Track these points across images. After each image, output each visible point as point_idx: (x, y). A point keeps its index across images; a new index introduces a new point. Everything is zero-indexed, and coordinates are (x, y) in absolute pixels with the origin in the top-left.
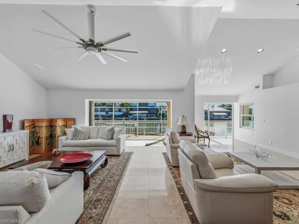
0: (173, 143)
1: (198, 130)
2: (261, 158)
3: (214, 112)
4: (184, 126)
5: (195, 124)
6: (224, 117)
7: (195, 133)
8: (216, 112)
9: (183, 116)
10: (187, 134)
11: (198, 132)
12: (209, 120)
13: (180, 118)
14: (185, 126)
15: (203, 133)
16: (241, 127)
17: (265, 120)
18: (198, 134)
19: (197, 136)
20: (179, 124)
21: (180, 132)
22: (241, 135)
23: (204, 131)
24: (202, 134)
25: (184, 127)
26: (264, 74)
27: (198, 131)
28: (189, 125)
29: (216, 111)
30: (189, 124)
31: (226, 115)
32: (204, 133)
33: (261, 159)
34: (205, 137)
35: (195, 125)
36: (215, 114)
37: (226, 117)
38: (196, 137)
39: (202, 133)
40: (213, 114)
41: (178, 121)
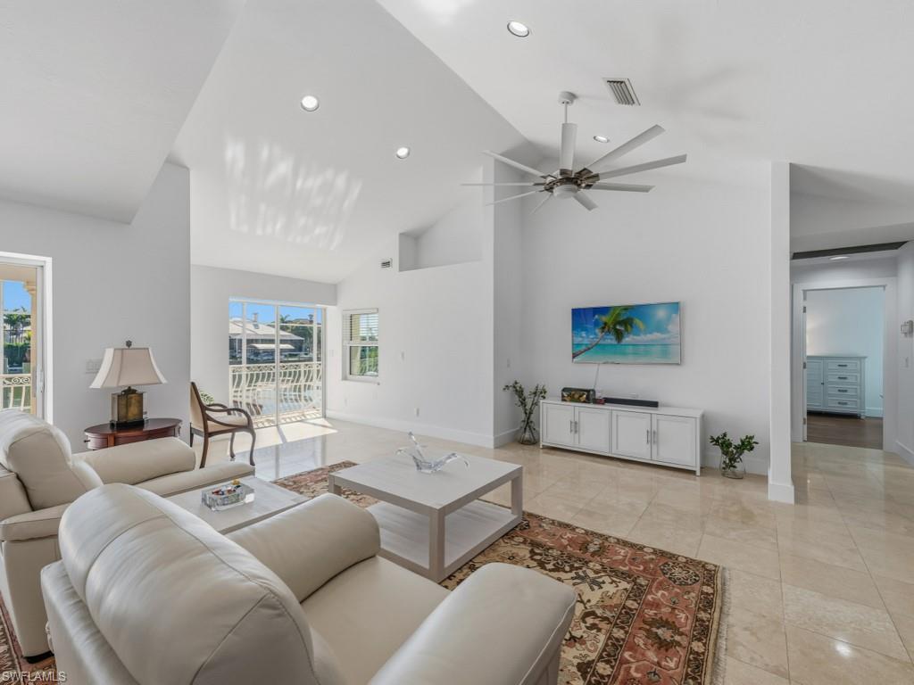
0: (33, 508)
1: (206, 403)
2: (430, 467)
3: (257, 341)
4: (129, 391)
5: (192, 380)
6: (286, 356)
7: (189, 419)
8: (264, 341)
9: (129, 344)
10: (148, 428)
11: (207, 412)
12: (244, 364)
13: (109, 354)
14: (139, 390)
15: (229, 411)
16: (345, 378)
17: (403, 355)
18: (206, 418)
19: (202, 430)
20: (98, 383)
21: (107, 421)
22: (346, 401)
23: (231, 405)
24: (222, 417)
25: (129, 396)
26: (402, 231)
27: (203, 408)
28: (161, 383)
29: (263, 338)
30: (163, 380)
31: (291, 350)
32: (229, 414)
33: (429, 471)
34: (234, 428)
35: (193, 384)
36: (260, 346)
37: (291, 356)
38: (198, 433)
39: (225, 414)
40: (255, 347)
41: (94, 369)
